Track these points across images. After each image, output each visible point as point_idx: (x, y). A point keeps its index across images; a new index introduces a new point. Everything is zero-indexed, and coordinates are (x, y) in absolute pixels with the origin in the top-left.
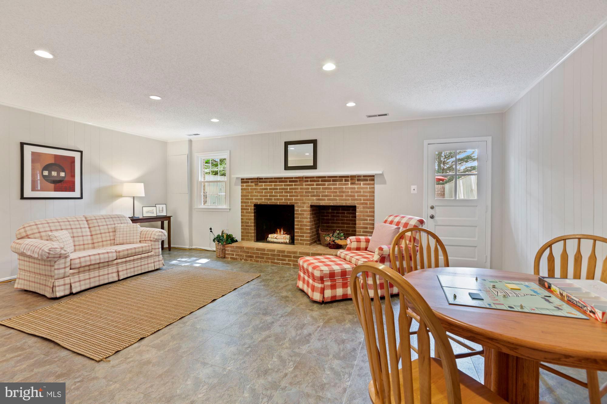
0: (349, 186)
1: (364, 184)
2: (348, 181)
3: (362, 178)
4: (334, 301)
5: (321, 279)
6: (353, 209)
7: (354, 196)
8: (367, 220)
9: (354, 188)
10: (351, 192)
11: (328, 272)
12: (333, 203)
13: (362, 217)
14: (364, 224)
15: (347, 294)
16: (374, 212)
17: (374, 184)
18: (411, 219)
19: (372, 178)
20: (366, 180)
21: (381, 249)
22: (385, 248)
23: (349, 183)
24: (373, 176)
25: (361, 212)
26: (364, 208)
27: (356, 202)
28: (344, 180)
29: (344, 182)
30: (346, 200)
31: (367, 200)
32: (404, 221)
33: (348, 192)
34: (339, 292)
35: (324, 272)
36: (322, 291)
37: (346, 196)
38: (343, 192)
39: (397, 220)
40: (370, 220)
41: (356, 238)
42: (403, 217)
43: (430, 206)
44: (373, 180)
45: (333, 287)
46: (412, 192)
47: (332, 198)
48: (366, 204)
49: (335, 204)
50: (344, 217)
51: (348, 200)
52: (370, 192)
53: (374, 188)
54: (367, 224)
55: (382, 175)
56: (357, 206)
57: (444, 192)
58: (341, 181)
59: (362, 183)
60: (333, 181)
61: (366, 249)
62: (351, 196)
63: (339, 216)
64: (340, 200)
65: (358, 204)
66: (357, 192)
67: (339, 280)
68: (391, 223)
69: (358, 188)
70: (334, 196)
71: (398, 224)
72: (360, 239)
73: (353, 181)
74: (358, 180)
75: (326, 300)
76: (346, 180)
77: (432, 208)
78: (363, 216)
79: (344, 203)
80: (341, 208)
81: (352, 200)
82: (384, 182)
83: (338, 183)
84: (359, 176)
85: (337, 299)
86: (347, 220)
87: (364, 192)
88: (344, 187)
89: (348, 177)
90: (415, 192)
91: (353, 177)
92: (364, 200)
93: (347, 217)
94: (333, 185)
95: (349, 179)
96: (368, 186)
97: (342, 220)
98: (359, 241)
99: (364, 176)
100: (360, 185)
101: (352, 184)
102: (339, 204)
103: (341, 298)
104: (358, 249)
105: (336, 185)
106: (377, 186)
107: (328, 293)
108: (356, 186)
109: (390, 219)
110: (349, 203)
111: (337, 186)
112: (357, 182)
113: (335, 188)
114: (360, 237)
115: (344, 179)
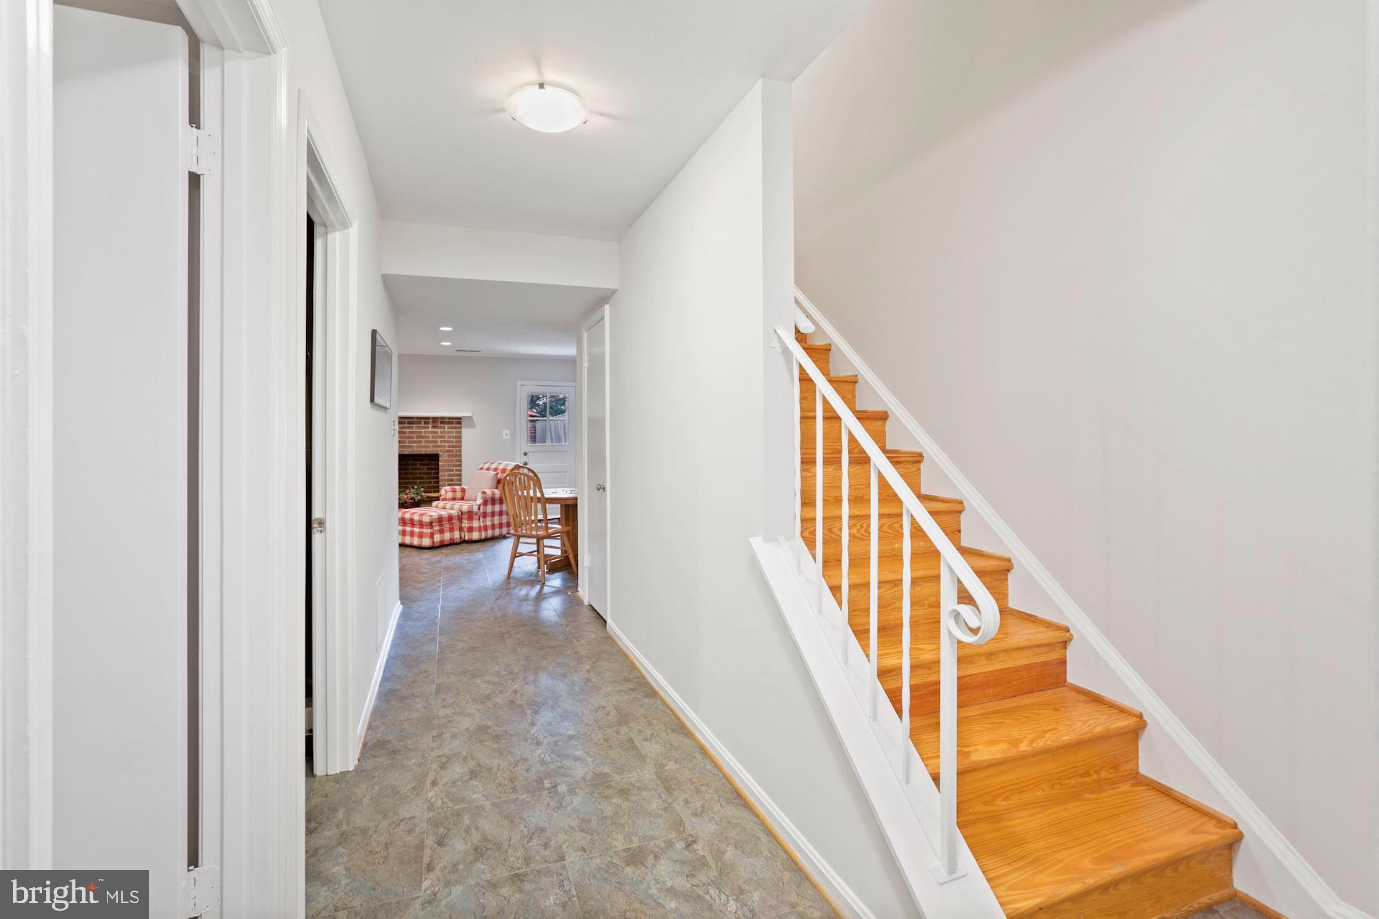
0: (430, 429)
1: (449, 428)
2: (428, 423)
3: (447, 420)
4: (442, 545)
5: (431, 524)
6: (434, 458)
7: (437, 442)
8: (453, 471)
9: (437, 432)
10: (433, 437)
11: (437, 517)
12: (408, 451)
13: (446, 468)
14: (449, 475)
15: (453, 539)
16: (461, 461)
17: (460, 428)
18: (508, 464)
19: (458, 421)
20: (452, 423)
21: (484, 493)
22: (488, 492)
23: (430, 426)
24: (460, 418)
25: (445, 461)
26: (449, 456)
27: (439, 449)
28: (423, 423)
29: (423, 425)
30: (425, 447)
31: (453, 447)
32: (501, 467)
33: (429, 437)
34: (447, 536)
35: (434, 517)
36: (432, 536)
37: (426, 442)
38: (422, 437)
39: (494, 466)
40: (456, 470)
41: (452, 489)
42: (500, 463)
43: (523, 452)
44: (460, 423)
45: (441, 531)
46: (505, 437)
47: (407, 444)
48: (452, 451)
49: (411, 453)
50: (416, 469)
51: (429, 447)
52: (456, 437)
53: (461, 432)
54: (453, 475)
55: (470, 418)
56: (440, 454)
57: (535, 433)
58: (420, 423)
59: (446, 426)
60: (409, 423)
61: (462, 499)
62: (432, 442)
63: (408, 469)
64: (417, 447)
65: (441, 451)
66: (440, 437)
67: (446, 525)
68: (488, 469)
69: (441, 432)
70: (409, 443)
71: (495, 470)
72: (455, 489)
73: (436, 425)
74: (442, 423)
75: (436, 545)
76: (425, 423)
77: (525, 454)
78: (448, 465)
79: (423, 451)
80: (411, 458)
81: (433, 446)
82: (473, 426)
83: (415, 425)
84: (442, 418)
85: (445, 543)
86: (420, 473)
87: (448, 437)
88: (423, 430)
89: (428, 418)
90: (508, 437)
91: (435, 419)
92: (449, 446)
93: (419, 469)
94: (409, 428)
95: (431, 421)
96: (454, 430)
97: (413, 474)
98: (454, 491)
99: (449, 418)
100: (444, 428)
101: (433, 427)
102: (416, 453)
103: (448, 543)
104: (454, 499)
105: (412, 428)
106: (464, 431)
107: (437, 538)
108: (439, 430)
109: (486, 466)
110: (430, 450)
111: (414, 430)
112: (440, 425)
113: (410, 433)
114: (455, 487)
115: (423, 421)
